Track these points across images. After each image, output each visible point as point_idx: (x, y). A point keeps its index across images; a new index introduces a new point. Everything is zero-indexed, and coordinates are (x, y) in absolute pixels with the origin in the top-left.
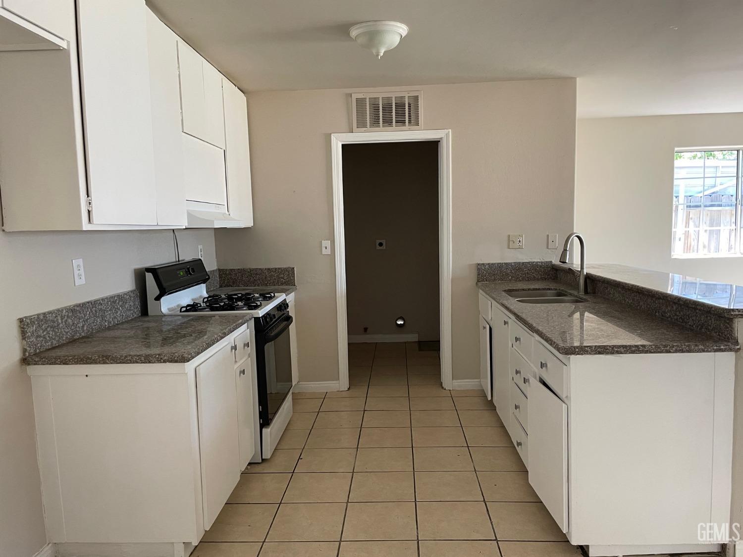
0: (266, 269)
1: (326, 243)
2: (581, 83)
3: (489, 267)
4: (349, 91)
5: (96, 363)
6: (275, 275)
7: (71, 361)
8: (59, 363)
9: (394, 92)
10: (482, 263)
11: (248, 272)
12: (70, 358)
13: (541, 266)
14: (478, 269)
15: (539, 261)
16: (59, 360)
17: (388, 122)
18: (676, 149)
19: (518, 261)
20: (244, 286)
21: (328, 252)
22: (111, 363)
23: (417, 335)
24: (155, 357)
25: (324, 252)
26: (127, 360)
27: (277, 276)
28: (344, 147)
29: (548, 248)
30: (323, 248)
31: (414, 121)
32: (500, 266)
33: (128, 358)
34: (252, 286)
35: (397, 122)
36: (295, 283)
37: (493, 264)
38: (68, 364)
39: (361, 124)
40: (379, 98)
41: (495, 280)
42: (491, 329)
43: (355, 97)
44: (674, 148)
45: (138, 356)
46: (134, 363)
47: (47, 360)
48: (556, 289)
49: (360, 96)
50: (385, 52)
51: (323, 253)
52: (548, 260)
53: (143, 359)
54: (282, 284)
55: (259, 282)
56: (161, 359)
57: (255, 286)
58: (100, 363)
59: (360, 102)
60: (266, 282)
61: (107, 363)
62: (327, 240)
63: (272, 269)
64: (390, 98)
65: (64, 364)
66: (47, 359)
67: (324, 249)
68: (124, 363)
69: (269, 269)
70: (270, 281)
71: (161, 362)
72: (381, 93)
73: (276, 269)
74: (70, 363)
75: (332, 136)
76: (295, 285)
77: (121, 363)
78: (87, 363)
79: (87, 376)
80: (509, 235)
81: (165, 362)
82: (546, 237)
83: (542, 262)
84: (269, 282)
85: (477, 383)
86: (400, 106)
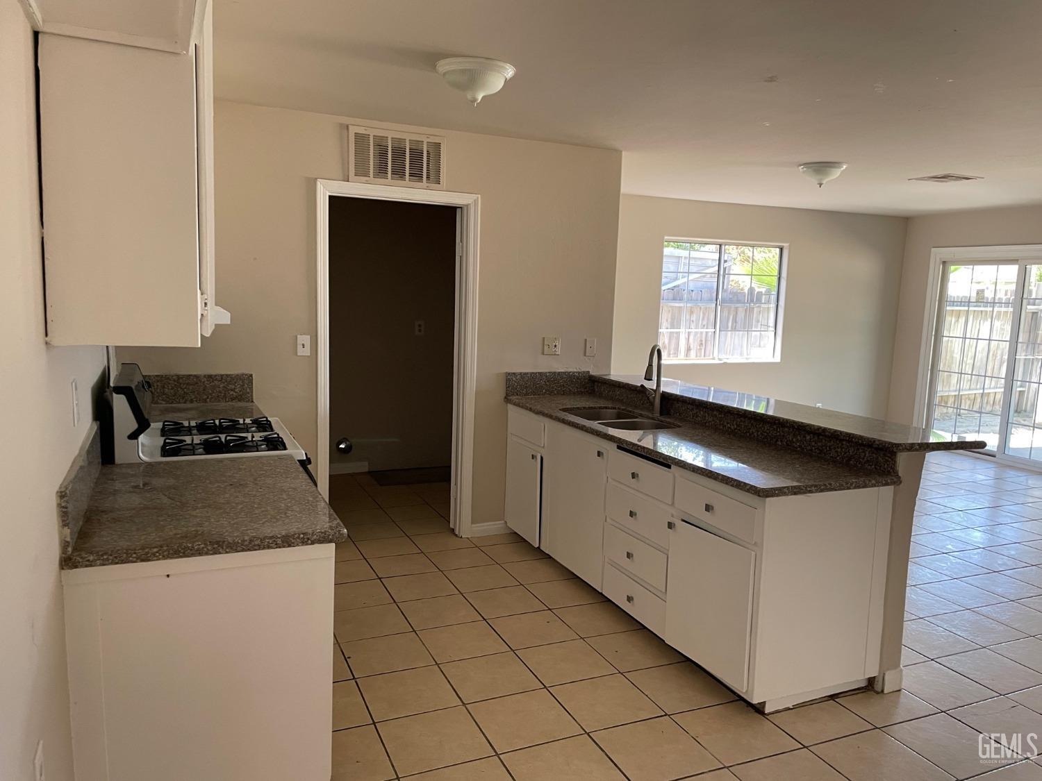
0: (205, 376)
1: (305, 339)
2: (628, 159)
3: (521, 377)
4: (345, 120)
5: (200, 554)
6: (221, 386)
7: (158, 554)
8: (135, 559)
9: (408, 133)
10: (513, 372)
11: (174, 381)
12: (155, 550)
13: (578, 378)
14: (508, 380)
15: (575, 370)
16: (134, 555)
17: (399, 173)
18: (666, 238)
19: (553, 370)
20: (167, 402)
21: (306, 352)
22: (227, 552)
23: (366, 463)
24: (298, 538)
25: (301, 351)
26: (255, 545)
27: (224, 387)
28: (333, 199)
29: (585, 355)
30: (298, 346)
31: (435, 178)
32: (533, 376)
33: (256, 543)
34: (179, 403)
35: (411, 175)
36: (252, 399)
37: (525, 374)
38: (149, 560)
39: (361, 172)
40: (387, 137)
41: (527, 394)
42: (542, 458)
43: (353, 130)
44: (663, 237)
45: (271, 538)
46: (264, 548)
47: (111, 557)
48: (614, 408)
49: (361, 131)
50: (483, 97)
51: (299, 354)
52: (584, 369)
53: (279, 541)
54: (232, 399)
55: (193, 397)
56: (308, 539)
57: (185, 403)
58: (207, 554)
59: (361, 139)
60: (205, 397)
61: (220, 553)
62: (304, 334)
63: (216, 376)
64: (403, 140)
65: (143, 560)
66: (111, 555)
67: (300, 347)
68: (249, 550)
69: (210, 376)
70: (211, 394)
71: (307, 544)
72: (392, 131)
73: (222, 376)
74: (155, 558)
75: (318, 183)
76: (252, 401)
77: (243, 550)
78: (185, 556)
79: (168, 576)
80: (544, 338)
81: (313, 543)
82: (584, 343)
83: (579, 373)
84: (210, 397)
85: (499, 526)
86: (416, 155)
